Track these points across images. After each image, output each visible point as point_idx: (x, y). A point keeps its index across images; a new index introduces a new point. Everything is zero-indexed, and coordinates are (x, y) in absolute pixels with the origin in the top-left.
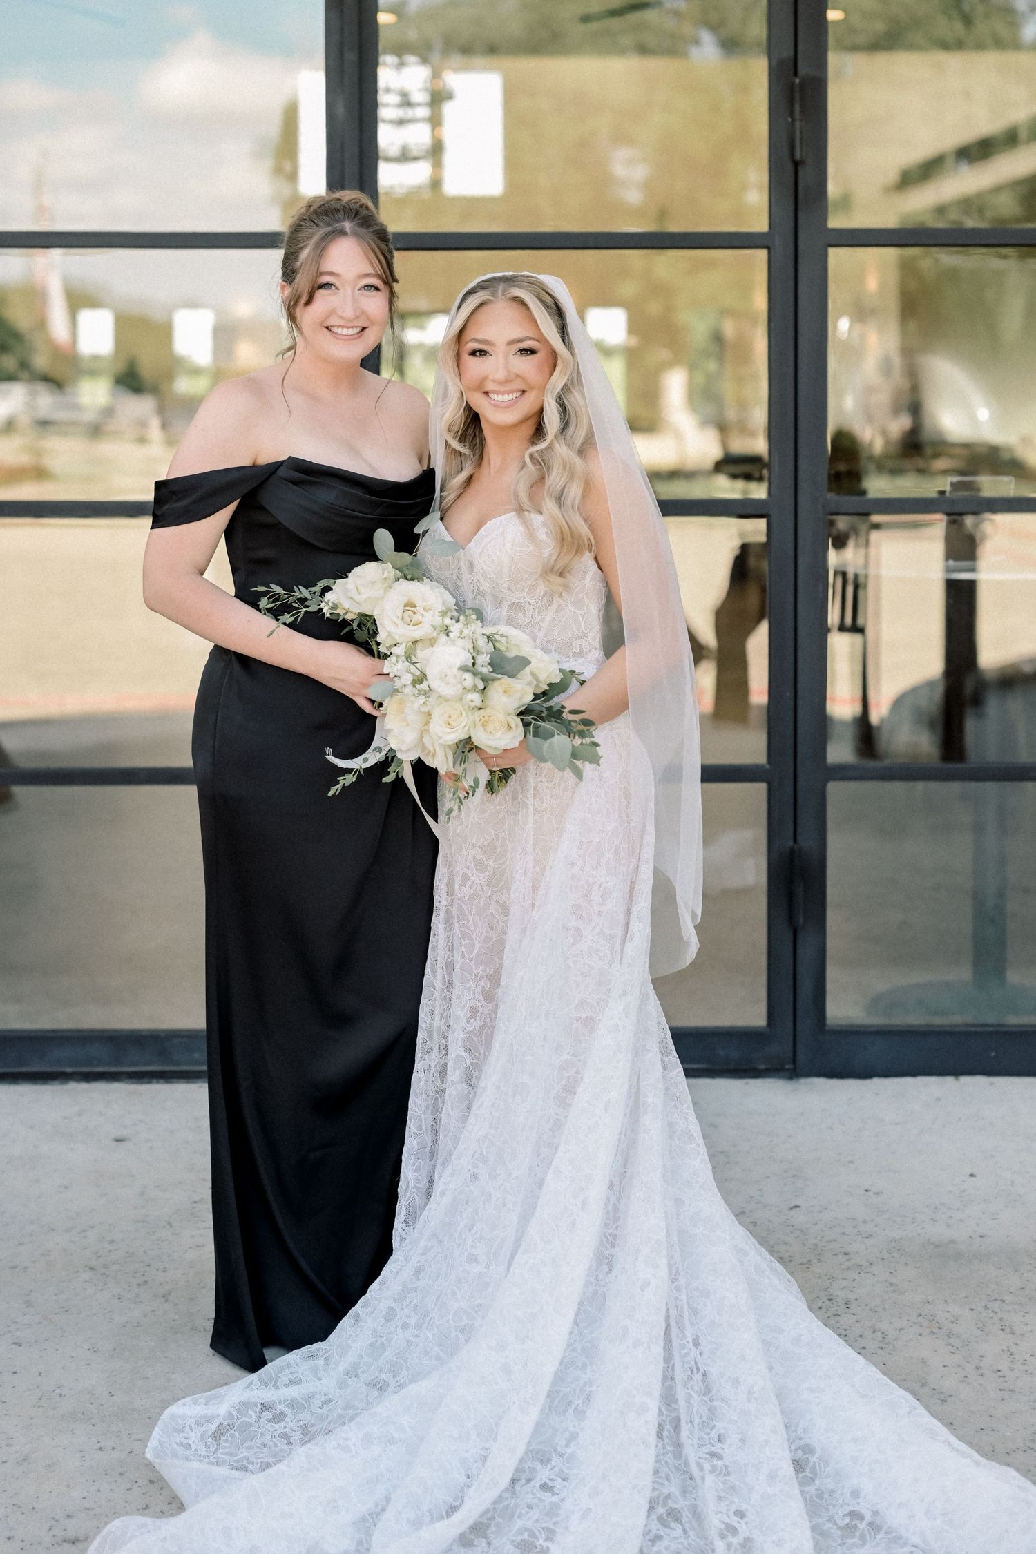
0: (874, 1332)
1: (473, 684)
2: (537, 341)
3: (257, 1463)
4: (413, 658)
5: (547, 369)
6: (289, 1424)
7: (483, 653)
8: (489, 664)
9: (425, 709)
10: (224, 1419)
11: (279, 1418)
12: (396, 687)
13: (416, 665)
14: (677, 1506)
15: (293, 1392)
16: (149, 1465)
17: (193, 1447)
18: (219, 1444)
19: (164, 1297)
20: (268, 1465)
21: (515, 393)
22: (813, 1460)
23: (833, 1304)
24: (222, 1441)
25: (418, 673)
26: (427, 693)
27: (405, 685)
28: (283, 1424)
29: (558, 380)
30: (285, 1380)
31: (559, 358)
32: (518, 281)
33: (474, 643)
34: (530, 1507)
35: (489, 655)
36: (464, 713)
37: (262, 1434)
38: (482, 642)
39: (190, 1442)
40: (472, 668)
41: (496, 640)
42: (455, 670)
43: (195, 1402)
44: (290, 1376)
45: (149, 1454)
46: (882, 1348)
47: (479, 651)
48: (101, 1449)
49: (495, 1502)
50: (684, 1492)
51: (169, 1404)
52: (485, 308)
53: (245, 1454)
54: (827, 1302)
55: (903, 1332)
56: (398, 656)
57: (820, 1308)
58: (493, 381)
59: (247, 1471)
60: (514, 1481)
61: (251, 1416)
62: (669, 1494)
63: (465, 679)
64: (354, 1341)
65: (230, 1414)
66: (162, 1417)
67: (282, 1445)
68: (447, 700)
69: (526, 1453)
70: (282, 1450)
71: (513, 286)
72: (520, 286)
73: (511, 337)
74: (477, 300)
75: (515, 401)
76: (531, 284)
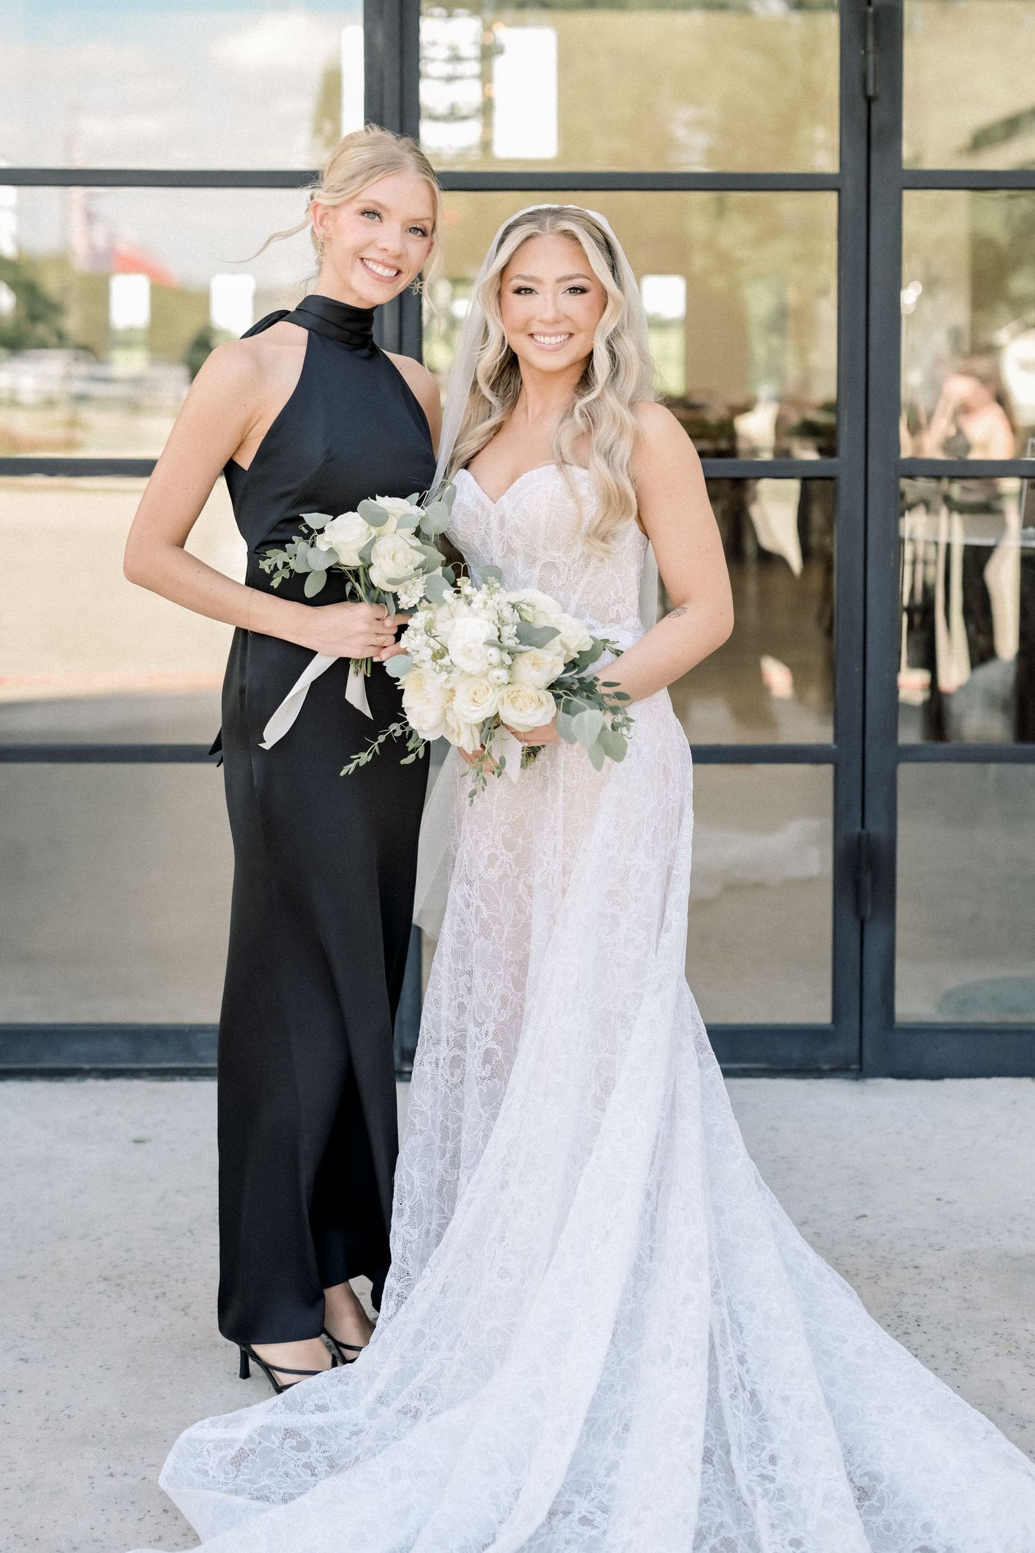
0: (947, 1351)
1: (500, 660)
2: (588, 278)
3: (280, 1493)
4: (433, 631)
5: (597, 311)
6: (314, 1454)
7: (508, 624)
8: (516, 635)
9: (449, 686)
10: (245, 1443)
11: (303, 1446)
12: (414, 662)
13: (436, 638)
14: (732, 1536)
15: (318, 1419)
16: (162, 1493)
17: (211, 1473)
18: (238, 1471)
19: (183, 1310)
20: (292, 1497)
21: (563, 336)
22: (880, 1488)
23: (903, 1321)
24: (242, 1468)
25: (438, 647)
26: (449, 669)
27: (424, 661)
28: (307, 1454)
29: (609, 322)
30: (310, 1405)
31: (610, 299)
32: (567, 214)
33: (498, 614)
34: (568, 1542)
35: (516, 627)
36: (491, 690)
37: (285, 1463)
38: (507, 613)
39: (208, 1468)
40: (498, 643)
41: (522, 610)
42: (480, 645)
43: (213, 1425)
44: (316, 1402)
45: (162, 1483)
46: (956, 1369)
47: (503, 622)
48: (111, 1475)
49: (531, 1539)
50: (738, 1520)
51: (187, 1426)
52: (532, 242)
53: (268, 1482)
54: (897, 1320)
55: (977, 1351)
56: (415, 630)
57: (889, 1326)
58: (541, 321)
59: (268, 1500)
60: (552, 1514)
61: (274, 1442)
62: (722, 1523)
63: (491, 655)
64: (381, 1368)
65: (251, 1438)
66: (178, 1441)
67: (306, 1475)
68: (471, 676)
69: (563, 1486)
70: (306, 1482)
71: (563, 219)
72: (570, 220)
73: (561, 274)
74: (522, 234)
75: (562, 345)
76: (580, 217)
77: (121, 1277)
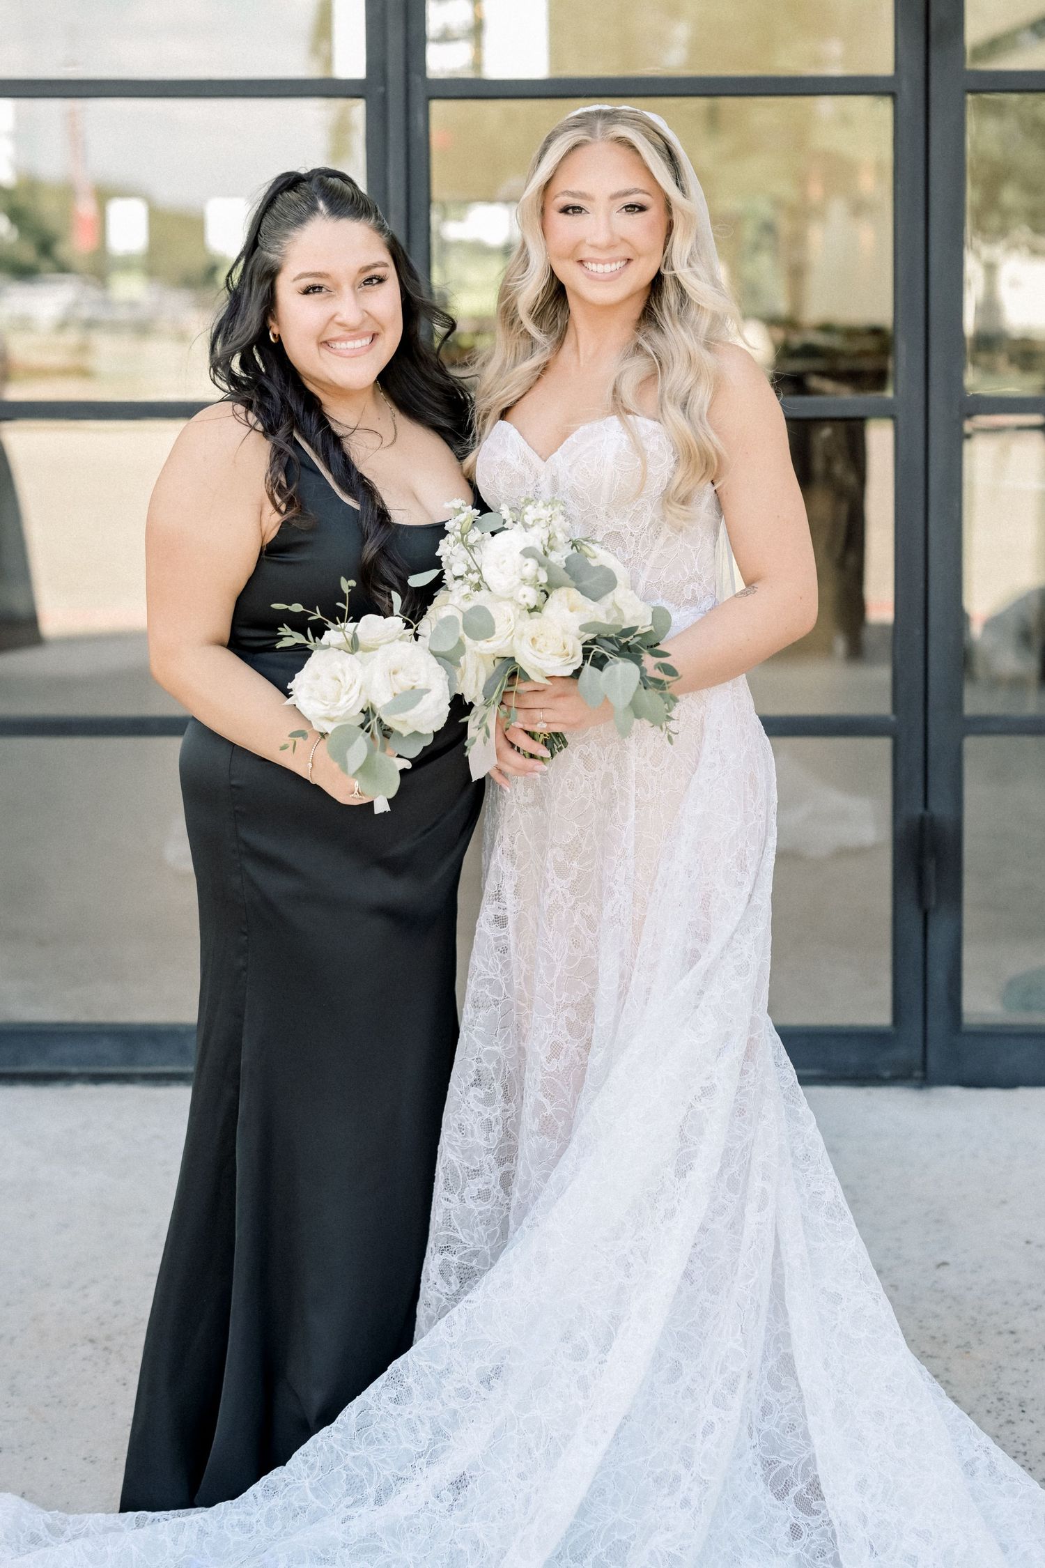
5: (660, 232)
21: (619, 262)
32: (620, 116)
52: (580, 151)
58: (592, 247)
71: (614, 123)
72: (623, 123)
73: (614, 189)
74: (569, 141)
75: (620, 272)
76: (637, 121)
77: (109, 1338)
